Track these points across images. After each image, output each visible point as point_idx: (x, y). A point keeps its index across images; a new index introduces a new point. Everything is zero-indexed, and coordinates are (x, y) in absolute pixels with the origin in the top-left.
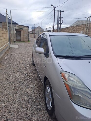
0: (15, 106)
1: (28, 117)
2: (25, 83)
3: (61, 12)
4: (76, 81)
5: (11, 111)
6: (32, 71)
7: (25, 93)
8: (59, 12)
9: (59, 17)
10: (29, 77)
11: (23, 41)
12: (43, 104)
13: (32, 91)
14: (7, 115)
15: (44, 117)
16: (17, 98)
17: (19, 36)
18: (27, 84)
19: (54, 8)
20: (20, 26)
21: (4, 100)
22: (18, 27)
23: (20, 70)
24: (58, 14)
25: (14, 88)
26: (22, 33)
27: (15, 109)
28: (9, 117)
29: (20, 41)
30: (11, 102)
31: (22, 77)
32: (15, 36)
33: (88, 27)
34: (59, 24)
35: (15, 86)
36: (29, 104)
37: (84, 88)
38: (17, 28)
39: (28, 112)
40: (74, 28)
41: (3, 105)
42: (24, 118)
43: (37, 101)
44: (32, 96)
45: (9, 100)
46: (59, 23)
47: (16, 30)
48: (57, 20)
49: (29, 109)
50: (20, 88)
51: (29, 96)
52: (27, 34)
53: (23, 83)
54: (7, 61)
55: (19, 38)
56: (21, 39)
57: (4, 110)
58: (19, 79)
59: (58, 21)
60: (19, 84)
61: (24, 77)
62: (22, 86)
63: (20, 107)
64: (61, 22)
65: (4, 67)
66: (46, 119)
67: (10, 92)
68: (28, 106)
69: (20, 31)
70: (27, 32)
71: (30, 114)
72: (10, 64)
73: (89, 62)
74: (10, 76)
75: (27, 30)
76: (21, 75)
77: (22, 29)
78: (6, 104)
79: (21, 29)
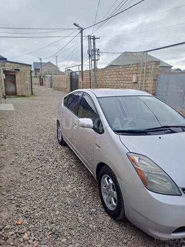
0: (56, 213)
1: (83, 225)
2: (58, 177)
3: (94, 39)
4: (149, 164)
5: (54, 222)
6: (63, 156)
7: (65, 192)
8: (91, 39)
9: (92, 48)
10: (60, 166)
11: (20, 94)
12: (99, 206)
13: (75, 189)
14: (49, 228)
15: (105, 222)
16: (55, 202)
17: (11, 84)
18: (62, 179)
19: (80, 30)
20: (14, 64)
21: (35, 208)
22: (8, 66)
23: (40, 155)
24: (89, 42)
25: (42, 187)
26: (18, 77)
27: (59, 218)
28: (54, 229)
29: (15, 94)
30: (48, 209)
31: (49, 167)
32: (3, 85)
33: (145, 68)
34: (93, 62)
35: (42, 183)
36: (77, 208)
37: (160, 171)
38: (7, 68)
39: (80, 218)
40: (121, 70)
41: (37, 214)
42: (77, 227)
43: (88, 202)
44: (77, 196)
45: (43, 206)
46: (92, 60)
47: (5, 72)
48: (89, 54)
49: (79, 215)
50: (52, 187)
51: (72, 196)
52: (29, 79)
53: (54, 178)
54: (6, 140)
55: (11, 89)
56: (16, 91)
57: (41, 221)
58: (45, 172)
59: (90, 56)
60: (48, 180)
61: (52, 167)
62: (55, 182)
63: (66, 214)
64: (97, 58)
65: (6, 152)
66: (108, 223)
67: (39, 194)
68: (77, 211)
69: (13, 74)
70: (29, 76)
71: (84, 222)
72: (17, 147)
73: (160, 138)
74: (25, 168)
75: (29, 72)
76: (44, 164)
77: (18, 70)
78: (41, 212)
79: (15, 70)
